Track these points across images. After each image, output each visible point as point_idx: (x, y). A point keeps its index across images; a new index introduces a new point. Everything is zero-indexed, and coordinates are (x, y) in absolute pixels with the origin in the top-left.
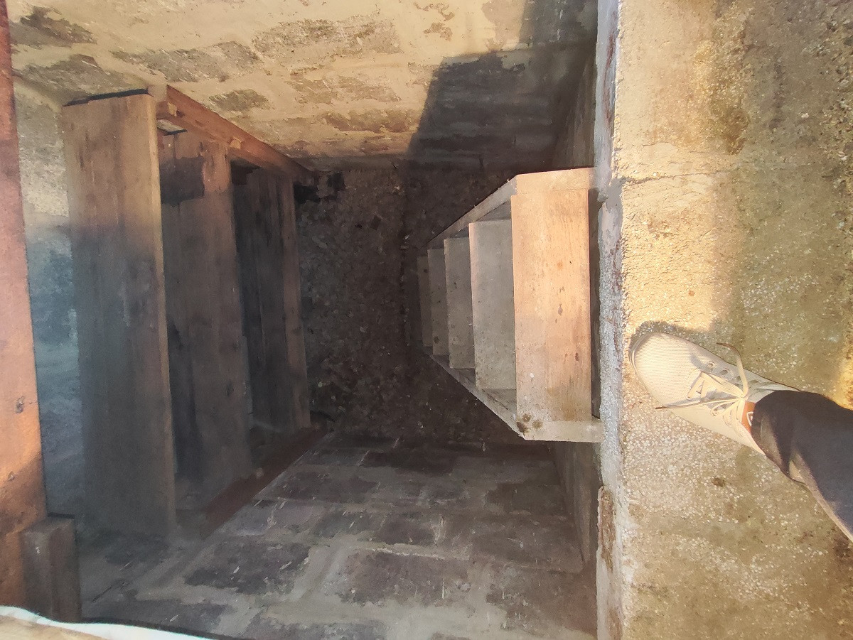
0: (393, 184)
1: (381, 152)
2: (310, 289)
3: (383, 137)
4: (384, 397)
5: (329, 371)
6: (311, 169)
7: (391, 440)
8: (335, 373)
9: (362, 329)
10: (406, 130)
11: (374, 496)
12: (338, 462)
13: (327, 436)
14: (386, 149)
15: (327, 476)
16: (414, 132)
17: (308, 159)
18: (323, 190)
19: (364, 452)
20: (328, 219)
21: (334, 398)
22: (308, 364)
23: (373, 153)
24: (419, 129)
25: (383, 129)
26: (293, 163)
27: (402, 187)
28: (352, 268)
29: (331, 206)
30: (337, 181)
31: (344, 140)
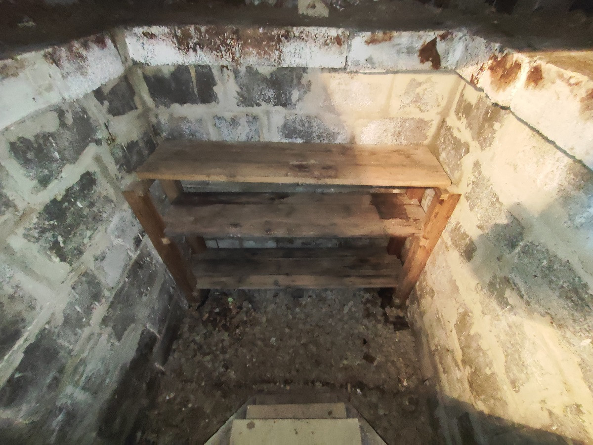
0: (409, 379)
1: (439, 366)
2: (310, 296)
3: (459, 369)
4: (208, 358)
5: (240, 308)
6: (408, 302)
7: (164, 362)
8: (238, 313)
9: (273, 339)
10: (475, 397)
11: (105, 337)
12: (156, 307)
13: (185, 301)
14: (445, 372)
15: (146, 295)
16: (476, 407)
17: (416, 300)
18: (392, 312)
19: (160, 332)
20: (368, 315)
21: (217, 310)
22: (249, 291)
23: (437, 358)
24: (481, 413)
25: (468, 370)
26: (412, 287)
27: (408, 388)
28: (328, 334)
29: (379, 318)
30: (401, 324)
31: (444, 329)
